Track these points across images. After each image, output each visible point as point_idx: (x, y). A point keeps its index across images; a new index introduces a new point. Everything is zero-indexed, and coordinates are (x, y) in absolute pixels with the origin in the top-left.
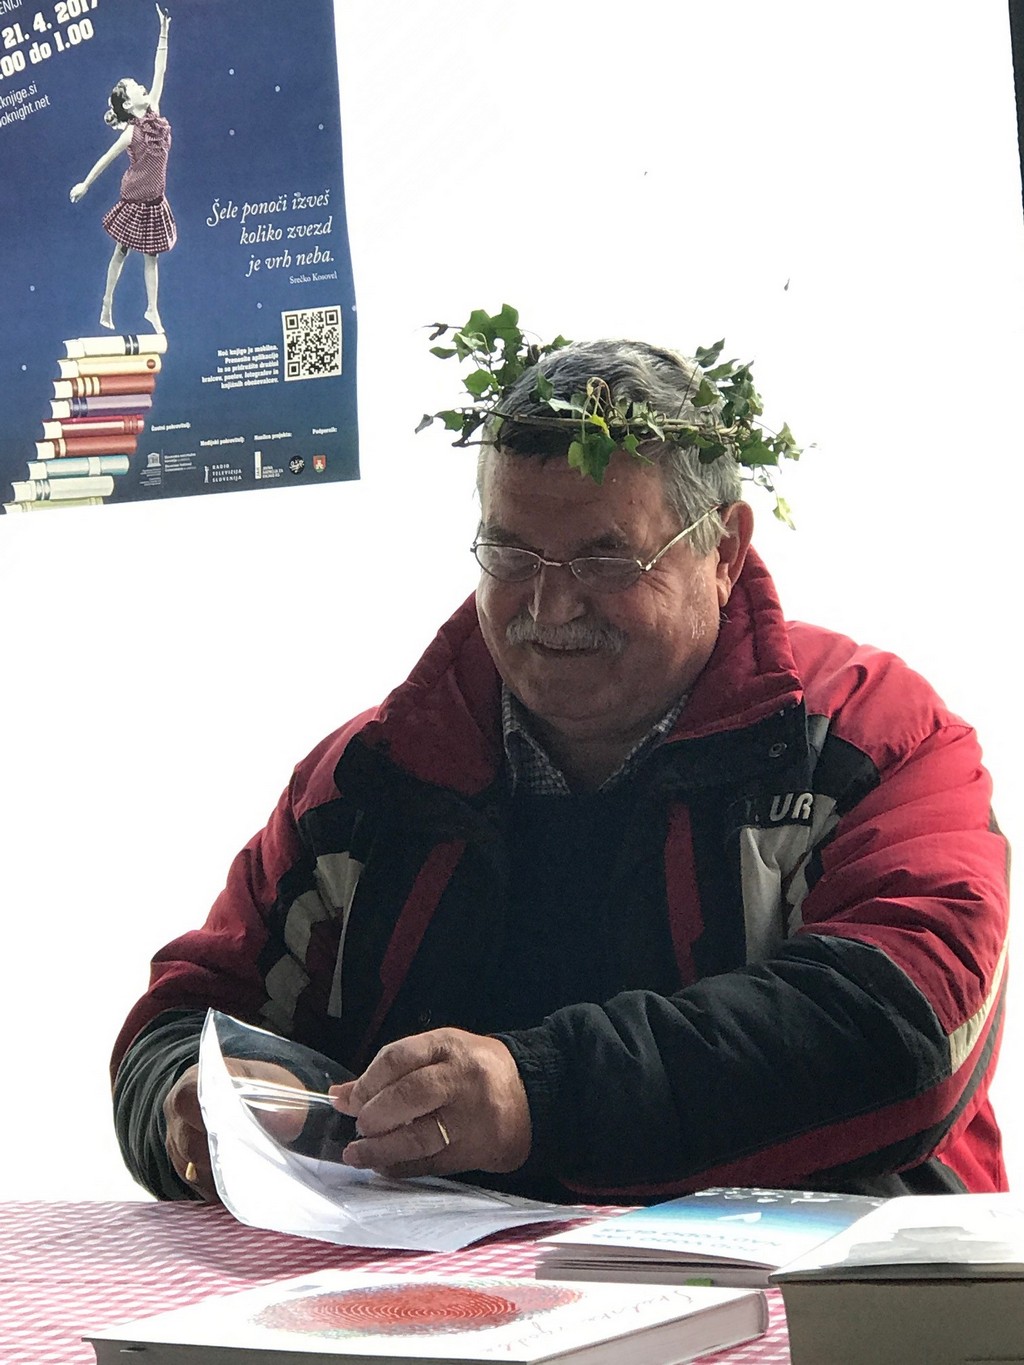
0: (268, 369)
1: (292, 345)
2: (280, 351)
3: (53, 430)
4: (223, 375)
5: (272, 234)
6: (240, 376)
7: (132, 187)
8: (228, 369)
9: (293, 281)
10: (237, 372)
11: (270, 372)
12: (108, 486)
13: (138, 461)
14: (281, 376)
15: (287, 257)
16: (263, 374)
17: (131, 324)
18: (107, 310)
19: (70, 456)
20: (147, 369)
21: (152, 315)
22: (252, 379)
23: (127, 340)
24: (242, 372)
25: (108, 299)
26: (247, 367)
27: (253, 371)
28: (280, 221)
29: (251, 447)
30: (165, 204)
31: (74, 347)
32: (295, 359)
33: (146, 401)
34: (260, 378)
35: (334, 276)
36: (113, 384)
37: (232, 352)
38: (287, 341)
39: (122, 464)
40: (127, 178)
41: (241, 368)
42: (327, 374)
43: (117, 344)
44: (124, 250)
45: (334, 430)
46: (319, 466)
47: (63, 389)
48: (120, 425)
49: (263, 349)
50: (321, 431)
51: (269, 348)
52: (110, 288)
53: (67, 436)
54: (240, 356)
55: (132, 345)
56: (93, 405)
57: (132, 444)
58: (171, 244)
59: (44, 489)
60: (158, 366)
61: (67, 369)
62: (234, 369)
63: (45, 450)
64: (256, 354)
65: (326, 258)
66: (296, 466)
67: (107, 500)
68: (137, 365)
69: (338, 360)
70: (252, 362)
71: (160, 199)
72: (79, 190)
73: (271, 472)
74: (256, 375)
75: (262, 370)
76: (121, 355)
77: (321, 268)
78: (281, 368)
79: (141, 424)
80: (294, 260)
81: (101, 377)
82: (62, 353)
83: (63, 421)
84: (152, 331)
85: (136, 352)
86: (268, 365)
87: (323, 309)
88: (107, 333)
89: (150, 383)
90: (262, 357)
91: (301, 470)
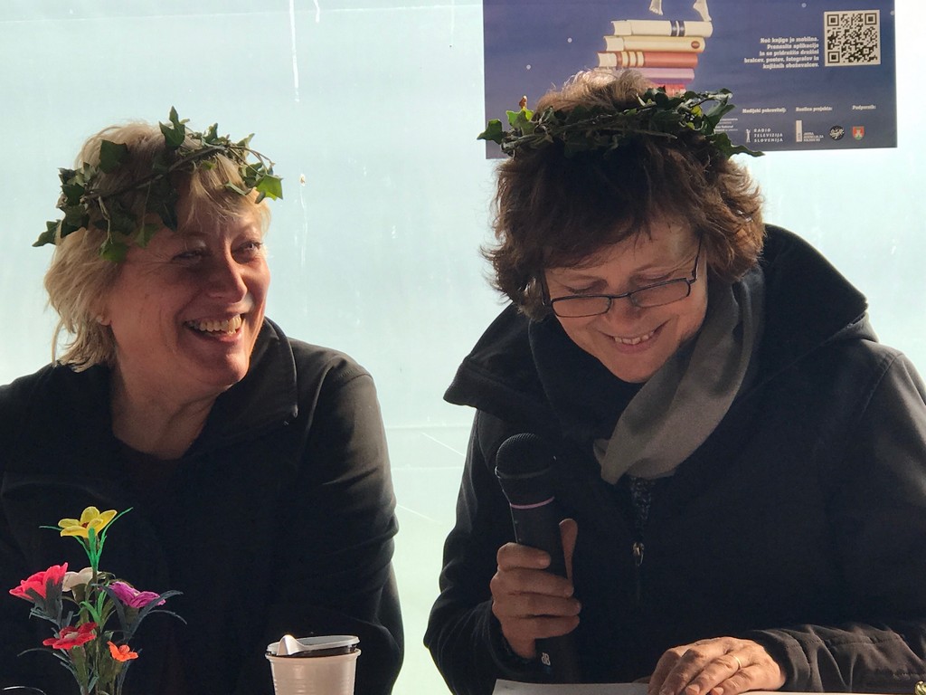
0: (808, 56)
1: (831, 38)
2: (821, 42)
4: (765, 58)
6: (782, 59)
8: (768, 54)
10: (778, 57)
11: (811, 59)
14: (821, 62)
16: (803, 59)
17: (679, 12)
20: (691, 49)
21: (700, 5)
22: (793, 63)
23: (673, 24)
24: (784, 57)
26: (788, 53)
27: (794, 56)
29: (792, 116)
31: (619, 25)
32: (835, 49)
33: (688, 74)
34: (800, 62)
36: (658, 59)
37: (774, 40)
38: (827, 35)
41: (783, 53)
42: (866, 63)
43: (665, 27)
45: (873, 107)
46: (858, 135)
47: (607, 60)
49: (803, 40)
50: (861, 108)
51: (809, 39)
54: (781, 44)
55: (678, 29)
60: (702, 46)
61: (612, 43)
62: (776, 54)
64: (798, 43)
66: (836, 134)
68: (684, 44)
69: (877, 52)
70: (792, 49)
73: (810, 137)
74: (798, 60)
75: (803, 56)
76: (667, 36)
78: (821, 55)
81: (645, 53)
82: (611, 32)
85: (682, 34)
86: (808, 52)
87: (863, 12)
88: (654, 17)
89: (694, 60)
90: (804, 46)
91: (840, 137)
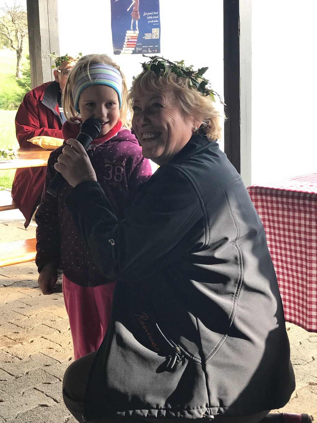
2: (152, 34)
3: (125, 43)
4: (145, 37)
5: (151, 18)
7: (134, 10)
9: (154, 24)
12: (132, 52)
13: (135, 49)
14: (152, 38)
15: (153, 21)
17: (134, 29)
18: (132, 27)
19: (128, 47)
20: (136, 36)
21: (137, 28)
22: (149, 38)
24: (147, 37)
25: (132, 25)
28: (152, 15)
29: (148, 48)
30: (138, 12)
31: (128, 32)
32: (154, 35)
33: (136, 40)
35: (158, 24)
36: (132, 37)
38: (153, 33)
39: (133, 49)
40: (134, 8)
42: (157, 38)
43: (133, 32)
44: (133, 19)
45: (158, 46)
46: (156, 51)
47: (126, 38)
48: (133, 43)
50: (156, 46)
52: (132, 24)
53: (127, 44)
54: (147, 35)
56: (130, 40)
57: (135, 46)
58: (139, 18)
59: (125, 52)
60: (138, 36)
61: (127, 35)
63: (124, 46)
65: (157, 21)
66: (153, 51)
67: (131, 54)
68: (135, 35)
69: (158, 36)
71: (137, 12)
72: (128, 10)
73: (151, 52)
77: (157, 23)
78: (152, 37)
79: (136, 43)
81: (131, 36)
82: (126, 33)
83: (127, 42)
84: (137, 30)
86: (150, 36)
87: (157, 29)
88: (131, 30)
89: (137, 38)
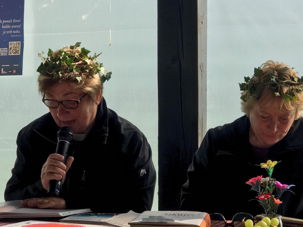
0: (5, 53)
1: (10, 48)
2: (8, 49)
5: (8, 27)
9: (12, 36)
15: (11, 31)
16: (4, 53)
22: (2, 54)
24: (0, 53)
28: (10, 24)
29: (1, 67)
32: (11, 51)
34: (4, 54)
35: (20, 36)
38: (10, 47)
42: (17, 54)
45: (18, 65)
46: (14, 72)
49: (5, 49)
50: (15, 65)
51: (6, 48)
64: (3, 49)
65: (19, 32)
66: (10, 72)
69: (19, 52)
70: (2, 51)
73: (5, 72)
78: (8, 52)
80: (12, 32)
87: (17, 42)
90: (4, 50)
91: (11, 72)
